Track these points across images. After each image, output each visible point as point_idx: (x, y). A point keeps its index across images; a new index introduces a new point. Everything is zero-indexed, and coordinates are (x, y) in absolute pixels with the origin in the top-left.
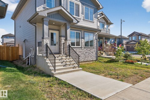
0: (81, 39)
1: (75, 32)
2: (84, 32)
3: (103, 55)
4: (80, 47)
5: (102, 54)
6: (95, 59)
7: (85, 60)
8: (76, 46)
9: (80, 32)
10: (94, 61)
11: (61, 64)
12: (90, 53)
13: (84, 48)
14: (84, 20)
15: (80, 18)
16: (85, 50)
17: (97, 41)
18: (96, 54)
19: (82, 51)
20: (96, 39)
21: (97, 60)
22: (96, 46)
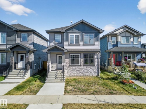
0: (80, 59)
4: (80, 65)
6: (96, 74)
7: (84, 75)
9: (79, 54)
10: (95, 76)
11: (55, 77)
12: (90, 70)
13: (84, 66)
14: (83, 45)
15: (79, 44)
16: (84, 67)
17: (98, 60)
18: (97, 71)
19: (82, 68)
20: (97, 58)
21: (98, 76)
22: (97, 64)
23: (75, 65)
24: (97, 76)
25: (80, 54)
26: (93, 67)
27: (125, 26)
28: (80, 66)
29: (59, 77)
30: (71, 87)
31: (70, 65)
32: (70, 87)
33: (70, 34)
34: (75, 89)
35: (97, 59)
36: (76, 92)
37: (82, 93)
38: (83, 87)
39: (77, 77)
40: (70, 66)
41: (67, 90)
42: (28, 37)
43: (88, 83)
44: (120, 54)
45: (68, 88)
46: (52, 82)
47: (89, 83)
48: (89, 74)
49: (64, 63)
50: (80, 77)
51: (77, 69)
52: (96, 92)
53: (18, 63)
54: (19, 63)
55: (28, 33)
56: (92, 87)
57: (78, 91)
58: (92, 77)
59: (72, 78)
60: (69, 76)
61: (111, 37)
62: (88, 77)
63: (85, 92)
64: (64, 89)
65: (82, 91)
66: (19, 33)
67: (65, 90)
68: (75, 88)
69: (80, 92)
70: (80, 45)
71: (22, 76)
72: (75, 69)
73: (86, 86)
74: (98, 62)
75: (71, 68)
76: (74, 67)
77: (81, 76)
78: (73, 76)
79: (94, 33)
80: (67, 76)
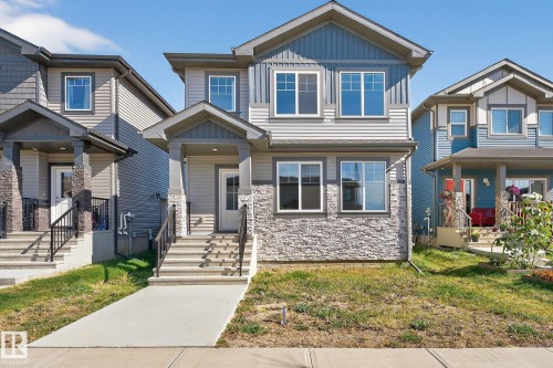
0: (325, 185)
1: (300, 163)
2: (339, 159)
3: (480, 241)
4: (321, 210)
5: (475, 238)
6: (395, 254)
7: (343, 257)
8: (303, 208)
9: (321, 163)
10: (392, 261)
11: (200, 259)
12: (368, 234)
13: (340, 215)
14: (337, 120)
15: (318, 115)
16: (343, 221)
17: (406, 189)
18: (400, 236)
19: (330, 224)
20: (402, 181)
21: (406, 260)
22: (401, 208)
23: (300, 210)
24: (398, 262)
25: (324, 159)
26: (384, 222)
27: (505, 63)
28: (325, 214)
29: (219, 259)
30: (274, 305)
31: (279, 211)
32: (268, 306)
33: (276, 72)
34: (300, 316)
35: (397, 186)
36: (306, 329)
37: (336, 334)
38: (342, 306)
39: (312, 267)
40: (277, 215)
41: (252, 318)
42: (93, 90)
43: (367, 289)
44: (486, 180)
45: (259, 307)
46: (181, 282)
47: (369, 287)
48: (366, 252)
49: (247, 198)
50: (322, 267)
51: (309, 231)
52: (422, 328)
53: (49, 207)
54: (53, 208)
55: (93, 74)
56: (390, 302)
57: (314, 324)
58: (378, 265)
59: (285, 269)
60: (275, 262)
61: (449, 109)
62: (360, 265)
63: (358, 328)
64: (232, 315)
65: (339, 326)
66: (55, 75)
67: (234, 321)
68: (297, 311)
69: (327, 328)
70: (321, 120)
71: (46, 254)
72: (302, 229)
73: (359, 301)
74: (404, 198)
75: (282, 225)
76: (296, 222)
77: (328, 261)
78: (290, 262)
79: (386, 65)
80: (264, 262)
